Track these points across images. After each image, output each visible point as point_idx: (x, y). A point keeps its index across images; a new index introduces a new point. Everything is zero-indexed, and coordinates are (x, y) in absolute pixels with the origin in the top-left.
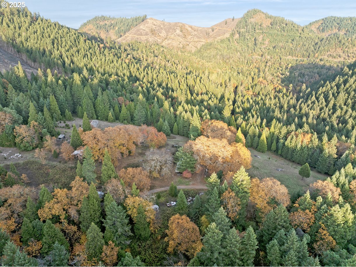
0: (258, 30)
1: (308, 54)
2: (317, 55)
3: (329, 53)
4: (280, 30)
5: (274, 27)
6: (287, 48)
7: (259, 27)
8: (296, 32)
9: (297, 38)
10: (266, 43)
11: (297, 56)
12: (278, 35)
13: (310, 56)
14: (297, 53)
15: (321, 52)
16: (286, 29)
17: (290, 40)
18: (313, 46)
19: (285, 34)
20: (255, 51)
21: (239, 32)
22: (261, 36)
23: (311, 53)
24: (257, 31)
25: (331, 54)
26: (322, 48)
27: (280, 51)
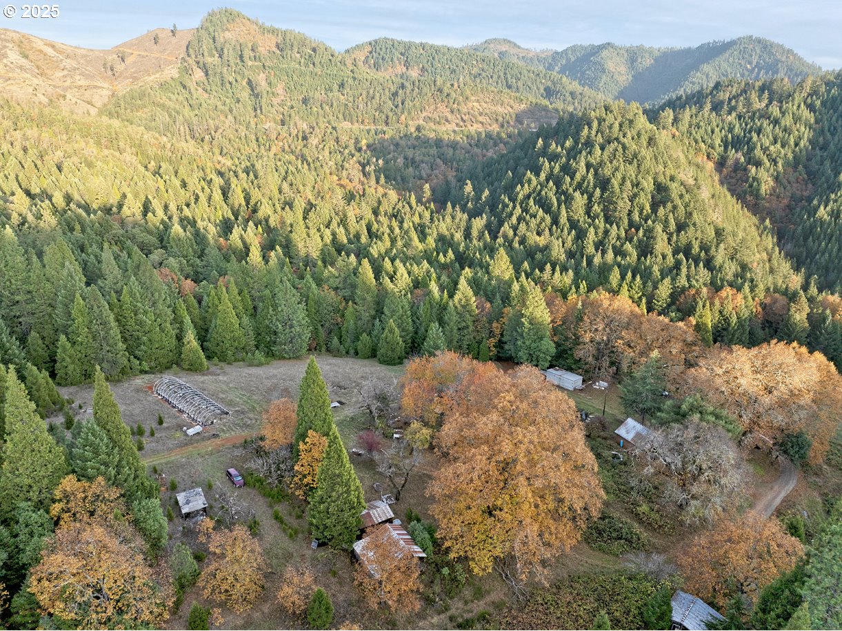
0: (252, 61)
1: (384, 117)
2: (403, 117)
3: (425, 114)
4: (303, 60)
5: (289, 55)
6: (335, 104)
7: (252, 55)
8: (342, 68)
9: (350, 81)
10: (279, 92)
11: (363, 122)
12: (302, 74)
13: (390, 121)
14: (360, 115)
15: (409, 113)
16: (317, 61)
17: (336, 87)
18: (390, 99)
19: (318, 70)
20: (263, 110)
21: (201, 64)
22: (262, 74)
23: (391, 114)
24: (250, 63)
25: (430, 116)
26: (408, 104)
27: (321, 112)
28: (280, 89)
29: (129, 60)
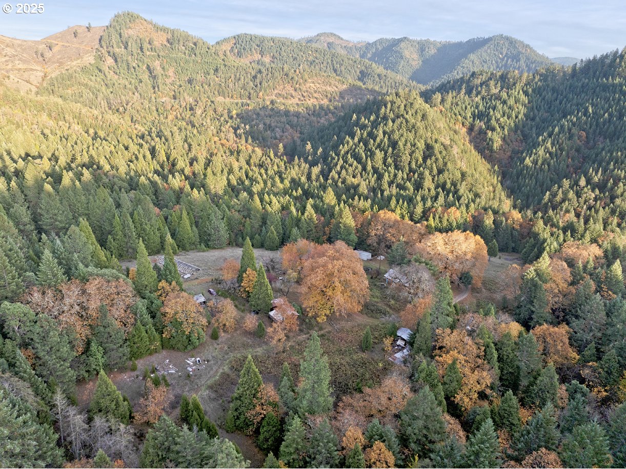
0: (149, 51)
1: (247, 94)
2: (261, 94)
3: (276, 91)
4: (187, 52)
5: (177, 48)
6: (212, 84)
7: (149, 47)
8: (216, 57)
9: (222, 67)
10: (170, 74)
11: (232, 97)
12: (187, 62)
13: (251, 96)
14: (230, 91)
15: (265, 91)
16: (197, 52)
17: (212, 72)
18: (251, 80)
19: (199, 59)
20: (160, 88)
21: (112, 54)
22: (157, 61)
23: (252, 92)
24: (148, 53)
25: (280, 92)
26: (265, 84)
27: (202, 90)
28: (171, 72)
29: (55, 49)
